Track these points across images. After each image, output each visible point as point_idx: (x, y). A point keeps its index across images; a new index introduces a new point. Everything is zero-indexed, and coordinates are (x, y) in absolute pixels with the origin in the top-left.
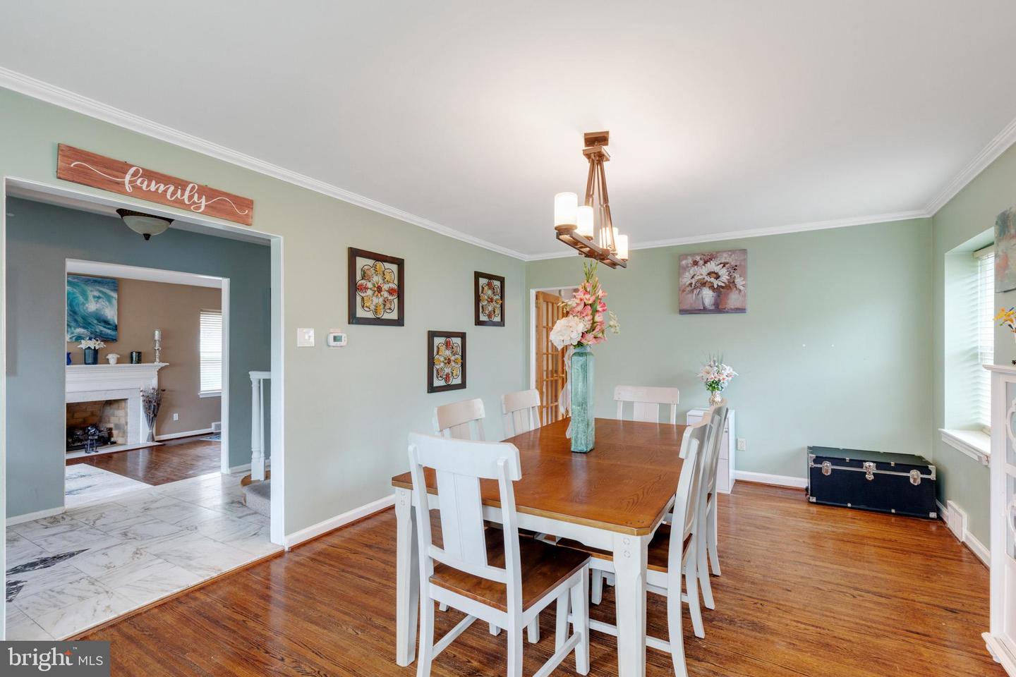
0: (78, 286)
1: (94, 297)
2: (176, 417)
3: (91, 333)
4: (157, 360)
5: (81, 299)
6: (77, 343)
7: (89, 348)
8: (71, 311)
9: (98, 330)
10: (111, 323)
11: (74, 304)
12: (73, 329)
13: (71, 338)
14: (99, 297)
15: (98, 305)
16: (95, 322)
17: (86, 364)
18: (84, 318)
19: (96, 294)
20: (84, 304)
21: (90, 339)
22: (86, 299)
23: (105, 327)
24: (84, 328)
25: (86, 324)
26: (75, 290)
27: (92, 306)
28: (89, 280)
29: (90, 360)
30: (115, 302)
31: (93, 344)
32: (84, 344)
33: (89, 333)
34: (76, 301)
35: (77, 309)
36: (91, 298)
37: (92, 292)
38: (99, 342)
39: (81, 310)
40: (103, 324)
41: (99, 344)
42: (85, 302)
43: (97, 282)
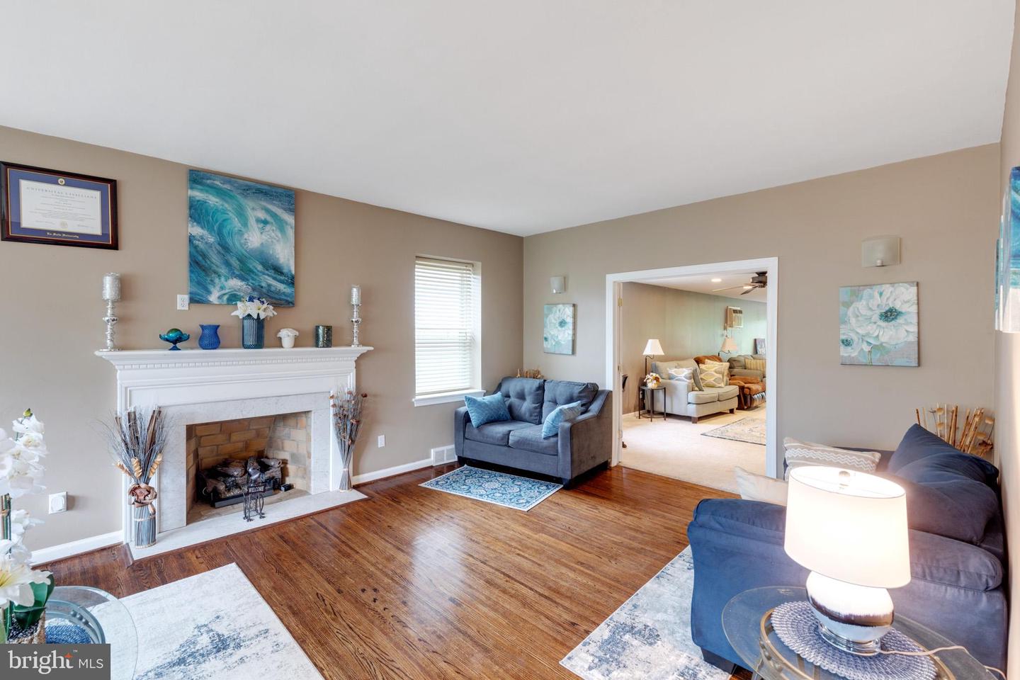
0: (232, 197)
1: (258, 221)
2: (381, 441)
3: (254, 289)
4: (355, 340)
6: (230, 307)
7: (249, 316)
8: (219, 244)
9: (264, 284)
10: (285, 271)
11: (225, 231)
12: (223, 279)
13: (219, 298)
14: (265, 222)
15: (263, 237)
16: (260, 267)
17: (245, 347)
18: (242, 260)
19: (262, 215)
20: (240, 233)
21: (251, 299)
22: (245, 224)
23: (275, 279)
24: (242, 278)
25: (245, 273)
26: (226, 205)
27: (254, 239)
29: (250, 340)
30: (291, 233)
31: (254, 309)
32: (244, 309)
33: (250, 290)
34: (228, 227)
35: (229, 241)
36: (252, 221)
37: (255, 210)
38: (265, 305)
39: (235, 243)
40: (271, 272)
41: (265, 310)
42: (243, 229)
43: (262, 192)
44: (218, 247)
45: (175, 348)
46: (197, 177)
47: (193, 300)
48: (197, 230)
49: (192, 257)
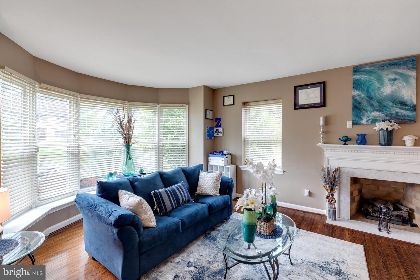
0: (374, 73)
1: (390, 80)
3: (386, 116)
5: (377, 84)
6: (372, 125)
7: (382, 129)
8: (367, 97)
9: (393, 112)
11: (370, 90)
12: (369, 112)
13: (367, 121)
15: (394, 88)
16: (391, 104)
17: (381, 145)
18: (379, 102)
19: (392, 76)
20: (379, 88)
21: (383, 121)
24: (379, 111)
25: (381, 107)
26: (371, 77)
27: (387, 90)
28: (385, 65)
29: (383, 141)
31: (384, 126)
32: (379, 126)
33: (384, 116)
34: (372, 88)
35: (373, 94)
36: (386, 81)
37: (388, 75)
38: (393, 123)
39: (376, 95)
41: (392, 126)
42: (380, 87)
43: (392, 64)
44: (367, 98)
45: (345, 144)
46: (356, 69)
47: (354, 124)
48: (356, 93)
49: (353, 104)
